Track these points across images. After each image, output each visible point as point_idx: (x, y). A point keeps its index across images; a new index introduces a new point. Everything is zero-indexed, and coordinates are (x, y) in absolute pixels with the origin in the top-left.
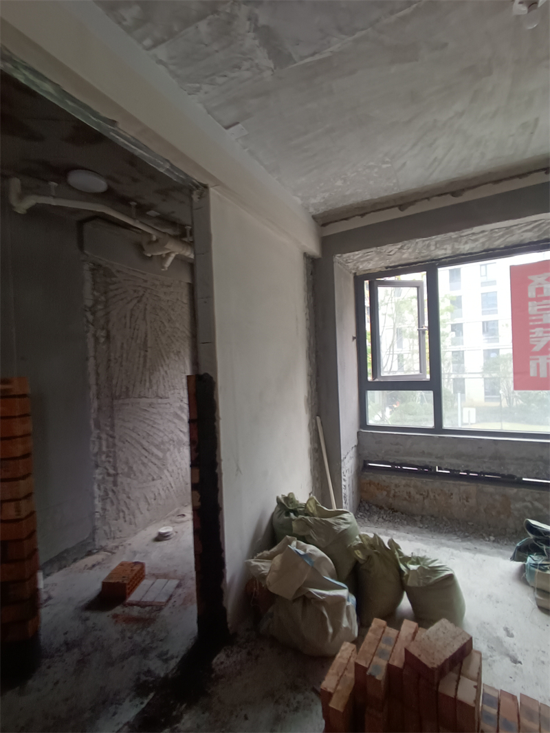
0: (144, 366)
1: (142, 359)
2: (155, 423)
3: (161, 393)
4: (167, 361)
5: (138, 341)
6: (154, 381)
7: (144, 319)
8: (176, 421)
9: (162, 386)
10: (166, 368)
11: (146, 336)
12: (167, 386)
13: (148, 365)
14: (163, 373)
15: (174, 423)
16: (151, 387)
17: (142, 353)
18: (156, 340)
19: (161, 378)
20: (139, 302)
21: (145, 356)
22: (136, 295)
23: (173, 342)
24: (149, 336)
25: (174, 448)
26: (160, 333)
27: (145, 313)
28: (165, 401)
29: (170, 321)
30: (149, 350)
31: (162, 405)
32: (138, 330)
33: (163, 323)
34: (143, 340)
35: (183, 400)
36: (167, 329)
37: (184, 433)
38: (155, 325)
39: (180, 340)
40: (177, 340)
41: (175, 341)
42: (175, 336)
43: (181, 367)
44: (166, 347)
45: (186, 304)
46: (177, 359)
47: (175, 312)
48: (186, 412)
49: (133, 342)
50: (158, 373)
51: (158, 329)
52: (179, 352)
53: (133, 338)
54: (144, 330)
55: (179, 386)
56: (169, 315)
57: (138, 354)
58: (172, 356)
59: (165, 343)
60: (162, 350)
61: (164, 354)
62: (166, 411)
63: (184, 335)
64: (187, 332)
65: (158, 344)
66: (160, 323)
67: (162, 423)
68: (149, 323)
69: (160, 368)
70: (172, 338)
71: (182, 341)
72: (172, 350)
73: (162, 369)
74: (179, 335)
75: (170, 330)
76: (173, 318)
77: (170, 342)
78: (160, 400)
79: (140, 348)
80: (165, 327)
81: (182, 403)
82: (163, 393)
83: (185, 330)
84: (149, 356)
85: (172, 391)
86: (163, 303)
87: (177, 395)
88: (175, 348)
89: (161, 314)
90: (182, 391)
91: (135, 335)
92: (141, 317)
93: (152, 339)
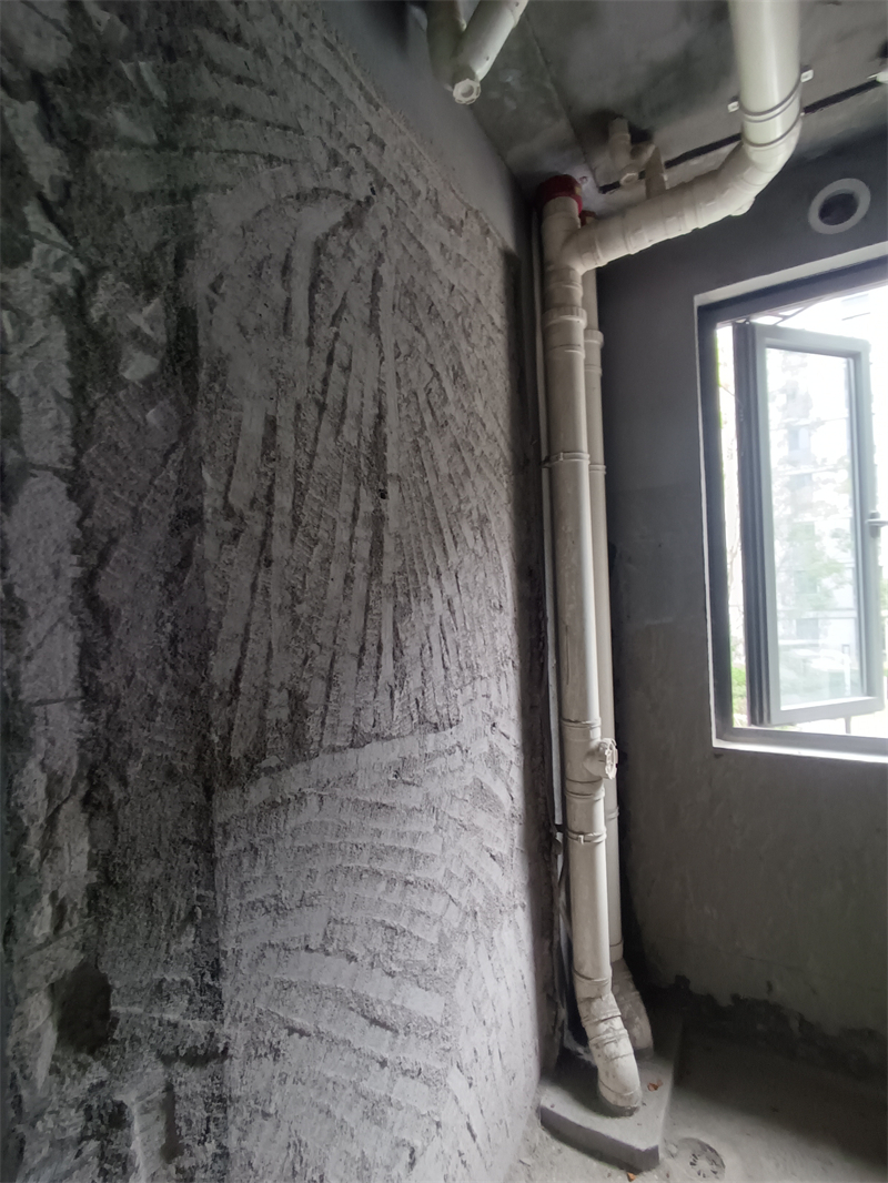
0: (374, 573)
1: (363, 532)
2: (415, 858)
3: (435, 702)
4: (454, 559)
5: (349, 434)
6: (412, 650)
7: (373, 324)
8: (481, 819)
9: (437, 673)
10: (450, 589)
11: (380, 417)
12: (453, 668)
13: (390, 565)
14: (439, 606)
15: (477, 830)
16: (401, 676)
17: (367, 507)
18: (417, 449)
19: (435, 632)
20: (350, 222)
21: (378, 520)
23: (467, 472)
24: (391, 418)
25: (477, 943)
26: (428, 419)
27: (374, 299)
28: (449, 738)
29: (458, 375)
30: (392, 489)
31: (438, 763)
32: (346, 369)
33: (437, 375)
34: (367, 432)
35: (497, 720)
36: (450, 409)
37: (501, 863)
38: (413, 375)
39: (486, 470)
40: (479, 469)
41: (473, 469)
42: (472, 450)
43: (492, 583)
44: (449, 490)
45: (499, 331)
46: (479, 548)
47: (473, 346)
48: (504, 767)
49: (326, 428)
50: (424, 607)
51: (422, 397)
52: (484, 520)
53: (322, 407)
54: (371, 385)
55: (486, 665)
56: (454, 348)
57: (346, 506)
58: (467, 532)
59: (444, 470)
60: (438, 503)
61: (443, 522)
62: (453, 784)
63: (497, 456)
64: (503, 442)
65: (422, 468)
66: (428, 373)
67: (437, 849)
68: (389, 353)
69: (432, 582)
70: (466, 455)
71: (493, 479)
72: (465, 508)
73: (436, 592)
74: (483, 446)
75: (460, 418)
76: (467, 370)
77: (460, 470)
78: (431, 736)
79: (357, 469)
80: (446, 400)
81: (495, 738)
82: (439, 704)
83: (498, 433)
84: (393, 524)
85: (469, 688)
86: (436, 286)
87: (480, 705)
88: (474, 503)
89: (430, 335)
90: (493, 681)
91: (334, 393)
92: (359, 306)
93: (401, 440)
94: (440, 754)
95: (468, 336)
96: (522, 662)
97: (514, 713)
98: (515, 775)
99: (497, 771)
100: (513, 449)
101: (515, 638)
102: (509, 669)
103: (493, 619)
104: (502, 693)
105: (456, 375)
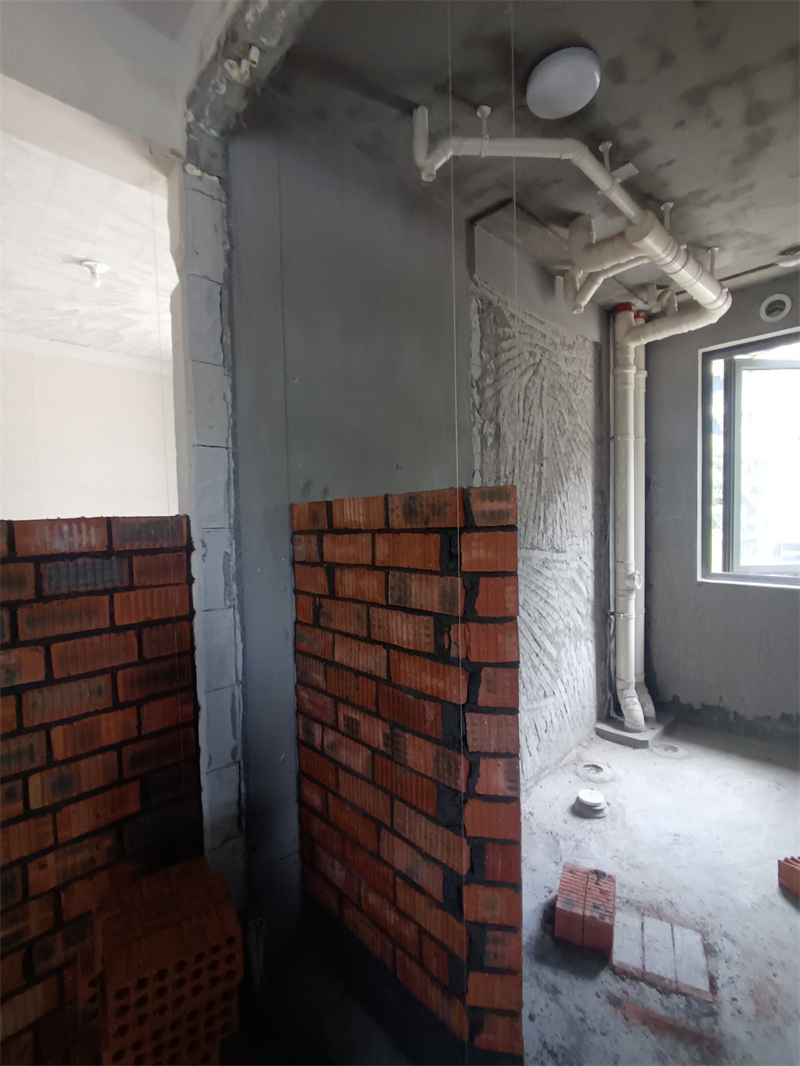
0: (539, 493)
1: (536, 479)
2: (549, 595)
3: (557, 542)
4: (566, 487)
5: (533, 447)
6: (550, 521)
7: (540, 406)
8: (573, 594)
9: (558, 531)
10: (564, 498)
11: (542, 437)
12: (564, 530)
13: (544, 490)
14: (560, 506)
15: (571, 598)
16: (546, 529)
17: (537, 470)
18: (553, 445)
19: (558, 515)
20: (535, 373)
21: (541, 473)
22: (532, 362)
23: (573, 450)
24: (545, 437)
25: (570, 642)
26: (558, 432)
27: (541, 395)
28: (562, 557)
29: (570, 411)
30: (545, 463)
31: (558, 565)
32: (533, 424)
33: (562, 414)
34: (538, 444)
35: (582, 556)
36: (567, 426)
37: (582, 616)
38: (553, 418)
39: (581, 448)
40: (578, 448)
41: (575, 448)
42: (575, 440)
43: (582, 497)
44: (565, 459)
45: (590, 381)
46: (577, 482)
47: (577, 395)
48: (585, 578)
49: (527, 446)
50: (554, 505)
51: (556, 425)
52: (580, 469)
53: (526, 440)
54: (539, 426)
55: (578, 532)
56: (569, 400)
57: (531, 470)
58: (572, 475)
59: (563, 451)
60: (560, 465)
61: (562, 472)
62: (562, 575)
63: (587, 439)
64: (590, 433)
65: (555, 452)
66: (558, 414)
67: (556, 596)
68: (545, 413)
69: (557, 496)
70: (573, 443)
71: (584, 450)
72: (571, 465)
73: (559, 500)
74: (581, 437)
75: (570, 428)
76: (574, 406)
77: (570, 450)
78: (555, 554)
79: (534, 458)
80: (565, 422)
81: (581, 563)
82: (559, 542)
83: (588, 429)
84: (545, 475)
85: (570, 540)
86: (562, 378)
87: (575, 547)
88: (575, 462)
89: (560, 399)
90: (581, 540)
91: (529, 433)
92: (536, 401)
93: (548, 444)
94: (558, 561)
95: (575, 391)
96: (595, 533)
97: (591, 555)
98: (591, 583)
99: (582, 578)
100: (595, 435)
101: (592, 523)
102: (589, 535)
103: (582, 512)
104: (586, 545)
105: (569, 411)
